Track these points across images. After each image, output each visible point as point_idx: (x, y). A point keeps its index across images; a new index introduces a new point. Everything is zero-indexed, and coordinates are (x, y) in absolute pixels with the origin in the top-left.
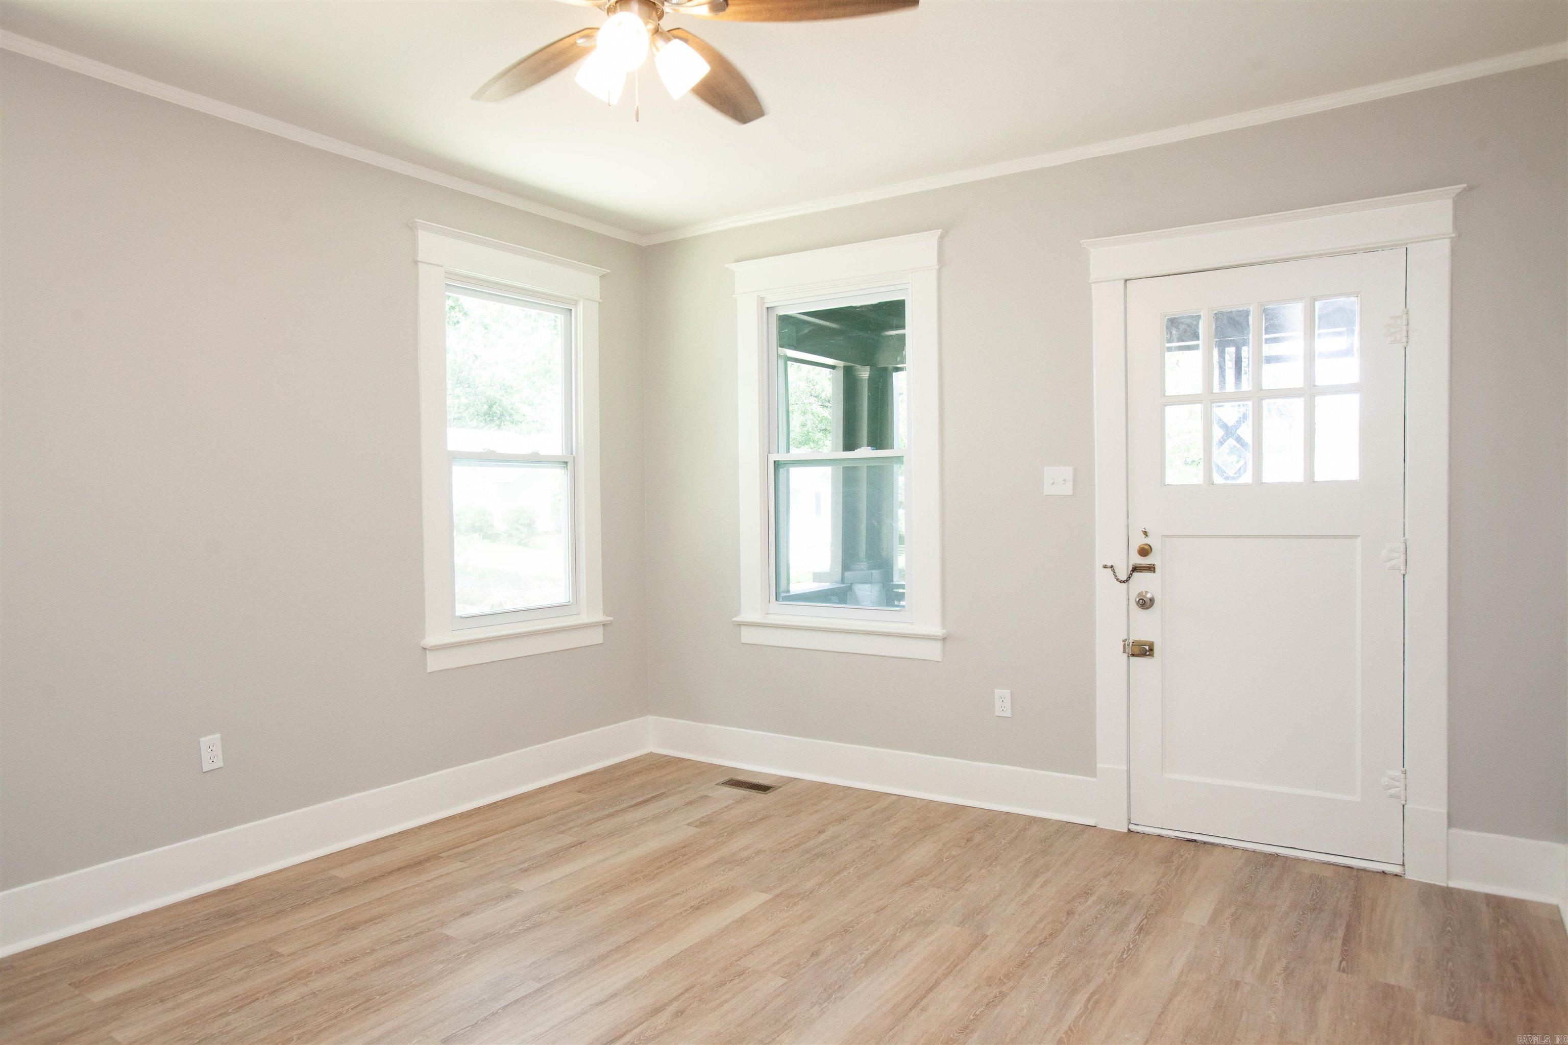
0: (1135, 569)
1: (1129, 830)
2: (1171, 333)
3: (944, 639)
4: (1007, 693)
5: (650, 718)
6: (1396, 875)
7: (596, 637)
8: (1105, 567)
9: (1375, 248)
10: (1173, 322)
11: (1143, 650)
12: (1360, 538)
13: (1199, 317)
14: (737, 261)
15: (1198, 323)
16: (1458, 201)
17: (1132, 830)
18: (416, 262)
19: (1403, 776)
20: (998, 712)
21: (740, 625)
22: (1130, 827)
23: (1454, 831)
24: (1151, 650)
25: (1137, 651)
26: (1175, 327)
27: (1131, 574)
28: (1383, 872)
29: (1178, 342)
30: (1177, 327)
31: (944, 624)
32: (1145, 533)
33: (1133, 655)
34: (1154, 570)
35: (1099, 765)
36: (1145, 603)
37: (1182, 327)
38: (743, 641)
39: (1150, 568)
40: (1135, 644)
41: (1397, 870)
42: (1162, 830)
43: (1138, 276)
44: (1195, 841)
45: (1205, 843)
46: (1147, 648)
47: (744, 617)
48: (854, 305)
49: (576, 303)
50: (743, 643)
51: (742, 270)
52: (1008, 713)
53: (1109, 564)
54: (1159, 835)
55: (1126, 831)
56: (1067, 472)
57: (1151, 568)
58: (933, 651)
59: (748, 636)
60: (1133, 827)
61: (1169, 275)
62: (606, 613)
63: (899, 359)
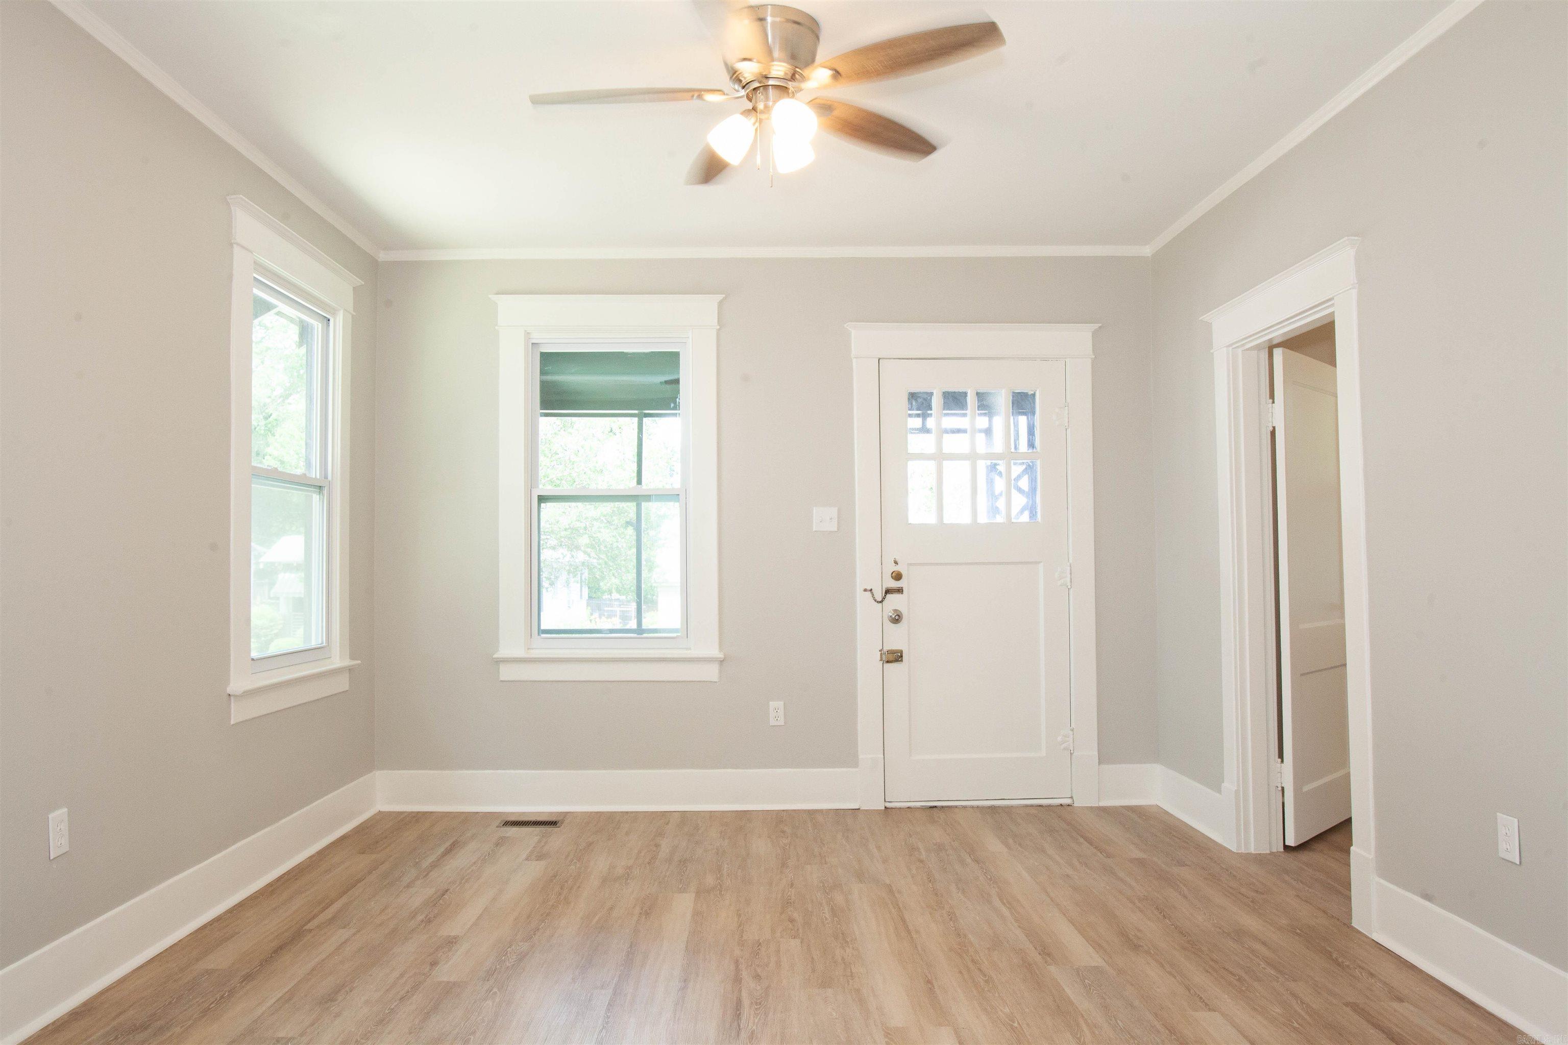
0: (888, 591)
1: (885, 807)
2: (912, 404)
3: (721, 662)
4: (780, 704)
5: (378, 774)
6: (1069, 805)
7: (342, 684)
8: (865, 590)
9: (1047, 358)
10: (913, 396)
11: (895, 657)
12: (1042, 564)
13: (932, 394)
14: (497, 294)
15: (931, 398)
16: (1095, 334)
17: (887, 807)
18: (231, 245)
19: (1071, 733)
20: (773, 722)
21: (499, 661)
22: (886, 805)
23: (1105, 767)
24: (902, 656)
25: (891, 657)
26: (915, 400)
27: (885, 596)
28: (1061, 805)
29: (917, 410)
30: (916, 400)
31: (721, 647)
32: (896, 563)
33: (888, 662)
34: (903, 591)
35: (860, 757)
36: (897, 619)
37: (920, 400)
38: (502, 679)
39: (898, 590)
40: (891, 652)
41: (1069, 801)
42: (910, 803)
43: (888, 357)
44: (936, 807)
45: (943, 807)
46: (899, 654)
47: (504, 651)
48: (625, 351)
49: (334, 312)
50: (502, 681)
51: (505, 303)
52: (781, 722)
53: (869, 588)
54: (908, 808)
55: (883, 808)
56: (833, 512)
57: (900, 591)
58: (711, 673)
59: (507, 673)
60: (888, 805)
61: (912, 359)
62: (352, 657)
63: (672, 405)
